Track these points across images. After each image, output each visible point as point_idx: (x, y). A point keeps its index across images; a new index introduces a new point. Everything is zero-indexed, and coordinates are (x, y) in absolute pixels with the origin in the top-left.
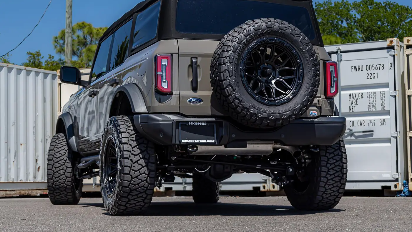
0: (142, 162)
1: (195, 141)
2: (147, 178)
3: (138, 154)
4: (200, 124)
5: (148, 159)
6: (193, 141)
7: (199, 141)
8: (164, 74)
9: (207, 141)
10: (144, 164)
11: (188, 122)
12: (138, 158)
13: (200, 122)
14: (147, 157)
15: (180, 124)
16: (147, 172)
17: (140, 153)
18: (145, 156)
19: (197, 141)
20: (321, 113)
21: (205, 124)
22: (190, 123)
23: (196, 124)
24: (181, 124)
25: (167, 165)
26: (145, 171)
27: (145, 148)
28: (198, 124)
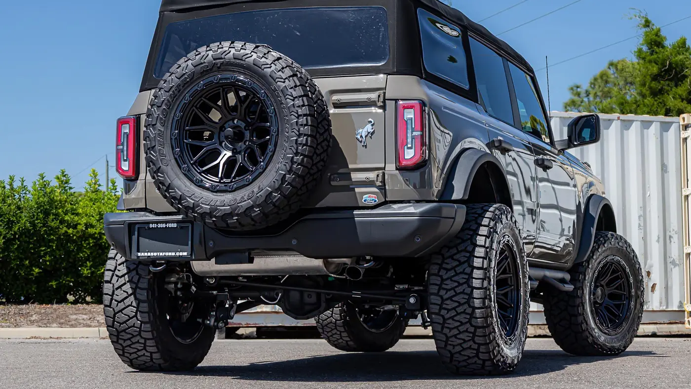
0: (128, 288)
1: (158, 253)
2: (136, 313)
3: (123, 276)
4: (166, 227)
5: (137, 284)
6: (155, 254)
7: (164, 253)
8: (125, 149)
9: (177, 253)
10: (130, 291)
11: (148, 223)
12: (122, 281)
13: (166, 222)
14: (135, 279)
15: (137, 226)
16: (134, 304)
17: (125, 274)
18: (132, 278)
19: (161, 254)
20: (385, 197)
21: (175, 225)
22: (151, 226)
23: (160, 226)
24: (138, 228)
25: (215, 292)
26: (132, 302)
27: (135, 266)
28: (164, 226)
